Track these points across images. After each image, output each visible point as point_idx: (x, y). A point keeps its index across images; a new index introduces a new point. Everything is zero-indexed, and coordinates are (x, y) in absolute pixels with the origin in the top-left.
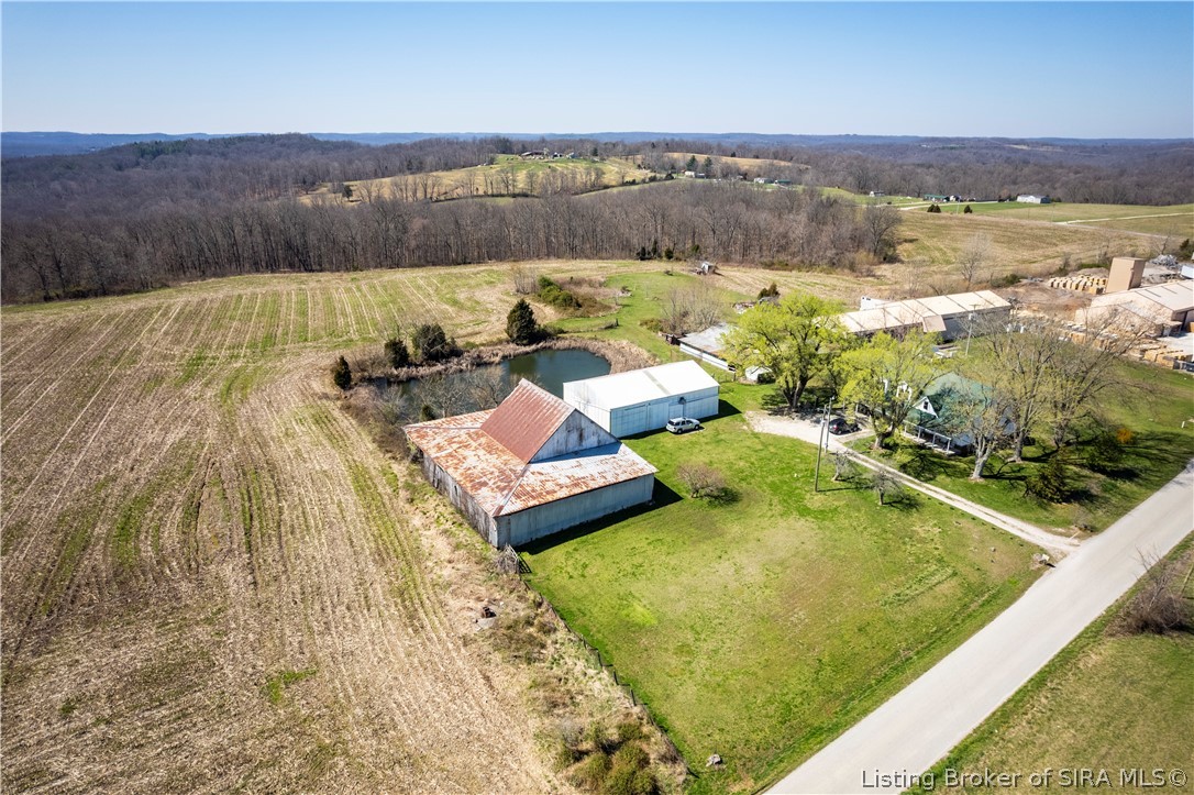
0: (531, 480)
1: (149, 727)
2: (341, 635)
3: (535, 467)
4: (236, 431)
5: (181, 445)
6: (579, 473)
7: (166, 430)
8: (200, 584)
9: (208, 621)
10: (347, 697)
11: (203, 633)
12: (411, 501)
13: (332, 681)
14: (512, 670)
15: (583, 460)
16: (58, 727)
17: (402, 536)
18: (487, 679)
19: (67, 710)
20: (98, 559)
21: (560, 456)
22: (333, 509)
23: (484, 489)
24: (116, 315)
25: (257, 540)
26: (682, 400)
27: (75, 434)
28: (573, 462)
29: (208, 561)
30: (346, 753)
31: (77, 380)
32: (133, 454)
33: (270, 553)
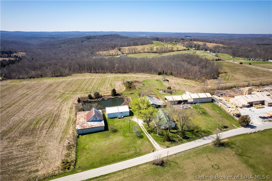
0: (85, 125)
1: (24, 150)
2: (51, 143)
3: (88, 123)
4: (59, 109)
5: (51, 110)
6: (93, 124)
7: (51, 107)
8: (40, 133)
9: (38, 138)
10: (46, 150)
11: (36, 139)
12: (73, 124)
13: (46, 148)
14: (66, 151)
15: (95, 122)
16: (16, 148)
17: (68, 130)
18: (62, 151)
19: (18, 146)
20: (32, 127)
21: (92, 121)
22: (63, 124)
23: (79, 125)
24: (59, 82)
25: (50, 127)
26: (121, 113)
27: (40, 106)
28: (93, 122)
29: (43, 129)
30: (41, 157)
31: (45, 96)
32: (44, 111)
33: (51, 129)
